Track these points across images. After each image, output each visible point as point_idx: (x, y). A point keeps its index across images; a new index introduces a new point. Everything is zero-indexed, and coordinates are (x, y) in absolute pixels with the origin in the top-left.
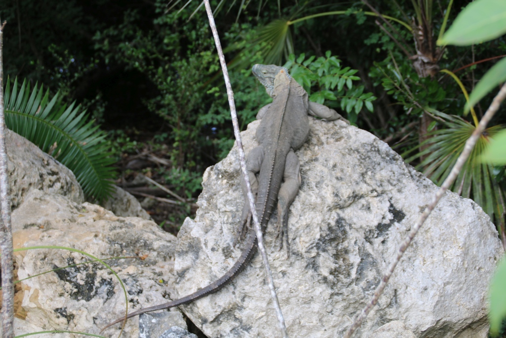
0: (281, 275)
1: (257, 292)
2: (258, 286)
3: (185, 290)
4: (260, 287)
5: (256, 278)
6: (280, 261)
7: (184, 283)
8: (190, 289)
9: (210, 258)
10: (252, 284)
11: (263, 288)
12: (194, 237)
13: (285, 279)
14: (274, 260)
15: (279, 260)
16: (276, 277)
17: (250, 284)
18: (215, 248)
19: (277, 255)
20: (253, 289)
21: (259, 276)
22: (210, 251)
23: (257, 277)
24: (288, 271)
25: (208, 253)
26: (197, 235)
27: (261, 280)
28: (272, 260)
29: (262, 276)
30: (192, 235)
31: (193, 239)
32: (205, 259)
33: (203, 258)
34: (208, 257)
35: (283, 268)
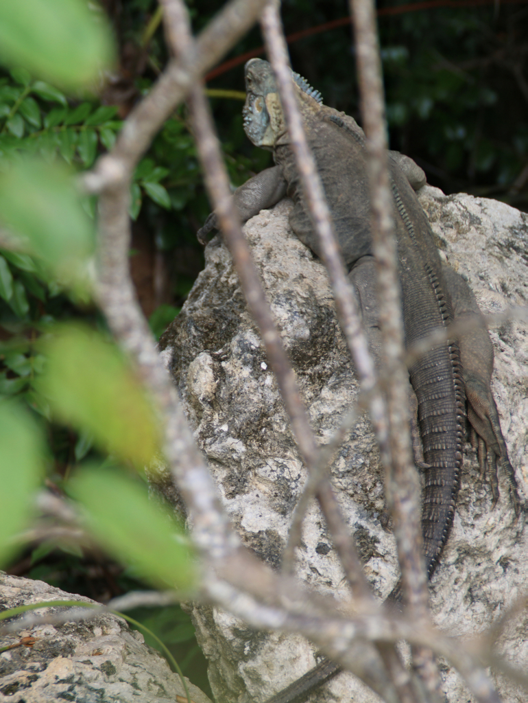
0: (500, 569)
1: (465, 622)
2: (463, 607)
3: (282, 667)
4: (467, 609)
5: (455, 590)
6: (495, 534)
7: (272, 650)
8: (294, 660)
9: (321, 571)
10: (448, 606)
11: (473, 610)
12: (256, 531)
13: (508, 577)
14: (485, 533)
15: (495, 531)
16: (492, 577)
17: (444, 609)
18: (325, 545)
19: (491, 521)
20: (454, 618)
21: (460, 584)
22: (316, 554)
23: (456, 587)
24: (514, 556)
25: (312, 560)
26: (263, 525)
27: (464, 591)
28: (482, 536)
29: (466, 582)
30: (248, 529)
31: (255, 536)
32: (309, 577)
33: (305, 577)
34: (314, 570)
35: (503, 551)
